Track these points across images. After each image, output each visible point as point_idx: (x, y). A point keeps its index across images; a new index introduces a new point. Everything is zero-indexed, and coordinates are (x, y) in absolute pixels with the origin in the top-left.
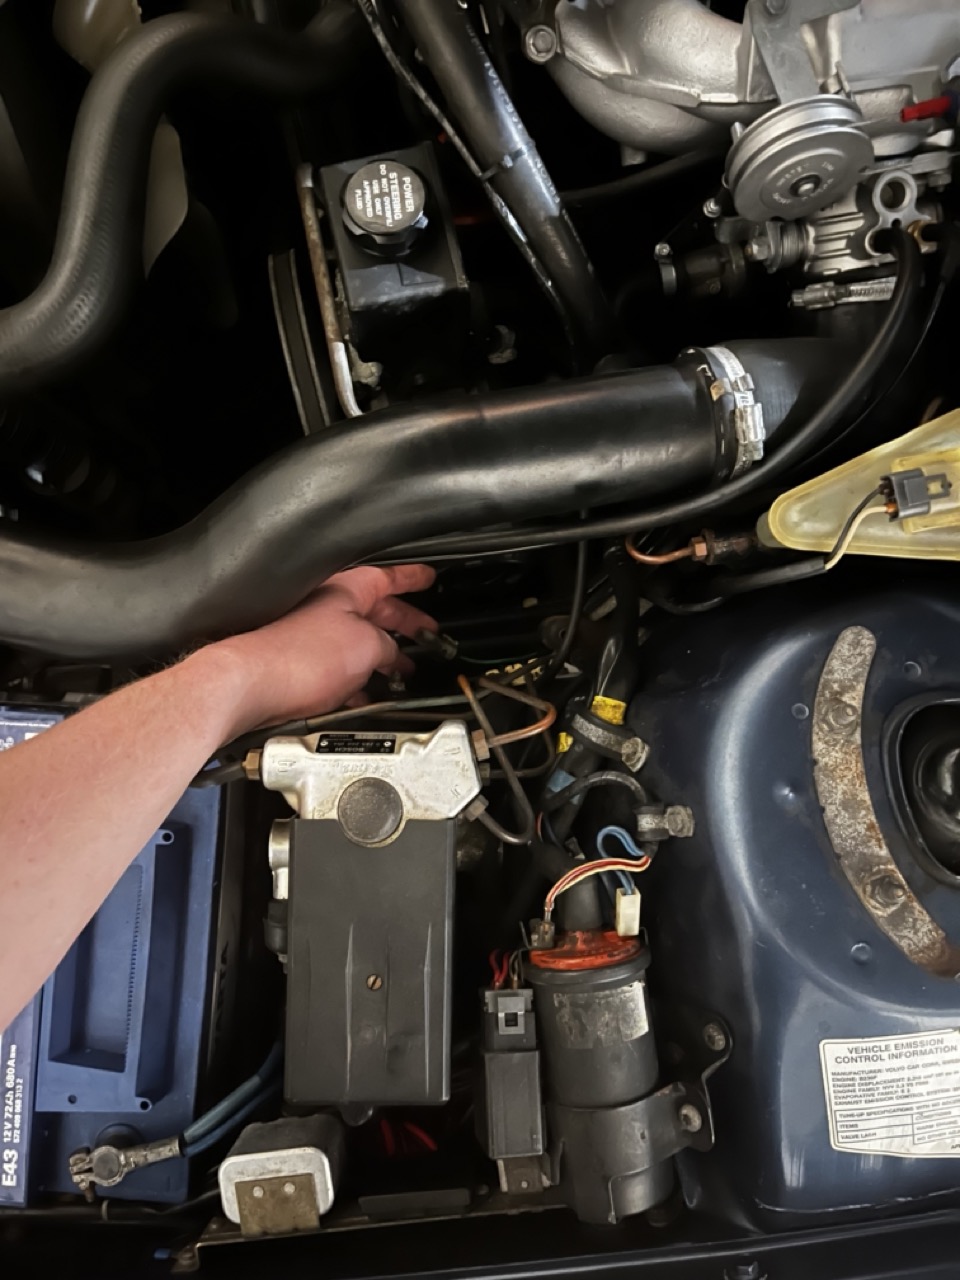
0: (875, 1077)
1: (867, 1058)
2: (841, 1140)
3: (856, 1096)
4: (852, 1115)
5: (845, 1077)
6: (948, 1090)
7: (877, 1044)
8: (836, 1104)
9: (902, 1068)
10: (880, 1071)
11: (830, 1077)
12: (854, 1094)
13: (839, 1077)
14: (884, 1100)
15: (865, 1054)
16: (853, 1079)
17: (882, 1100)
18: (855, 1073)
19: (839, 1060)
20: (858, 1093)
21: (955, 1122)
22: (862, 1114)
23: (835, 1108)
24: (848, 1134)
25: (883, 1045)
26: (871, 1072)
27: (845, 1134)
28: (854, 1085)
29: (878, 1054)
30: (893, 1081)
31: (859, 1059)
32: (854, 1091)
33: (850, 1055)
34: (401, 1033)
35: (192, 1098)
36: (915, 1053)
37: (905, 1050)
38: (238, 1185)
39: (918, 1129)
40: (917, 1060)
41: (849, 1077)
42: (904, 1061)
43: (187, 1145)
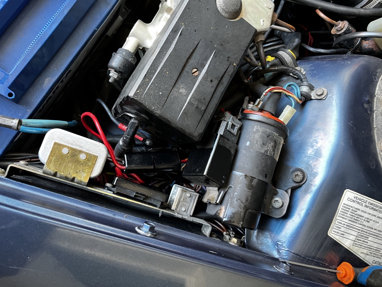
0: (356, 211)
1: (358, 203)
2: (332, 232)
3: (346, 216)
4: (341, 223)
5: (347, 207)
6: (372, 229)
7: (364, 199)
8: (338, 216)
9: (365, 212)
10: (359, 210)
11: (342, 205)
12: (347, 215)
13: (345, 206)
15: (358, 201)
16: (349, 209)
17: (354, 222)
18: (351, 207)
19: (349, 199)
20: (348, 215)
21: (367, 242)
22: (344, 225)
23: (338, 218)
25: (366, 200)
26: (356, 209)
27: (335, 230)
28: (348, 211)
29: (363, 203)
30: (360, 216)
31: (356, 202)
32: (347, 214)
33: (353, 199)
34: (197, 99)
35: (30, 112)
36: (372, 208)
37: (370, 206)
38: (55, 143)
39: (357, 239)
40: (371, 212)
41: (349, 207)
42: (368, 210)
43: (21, 125)
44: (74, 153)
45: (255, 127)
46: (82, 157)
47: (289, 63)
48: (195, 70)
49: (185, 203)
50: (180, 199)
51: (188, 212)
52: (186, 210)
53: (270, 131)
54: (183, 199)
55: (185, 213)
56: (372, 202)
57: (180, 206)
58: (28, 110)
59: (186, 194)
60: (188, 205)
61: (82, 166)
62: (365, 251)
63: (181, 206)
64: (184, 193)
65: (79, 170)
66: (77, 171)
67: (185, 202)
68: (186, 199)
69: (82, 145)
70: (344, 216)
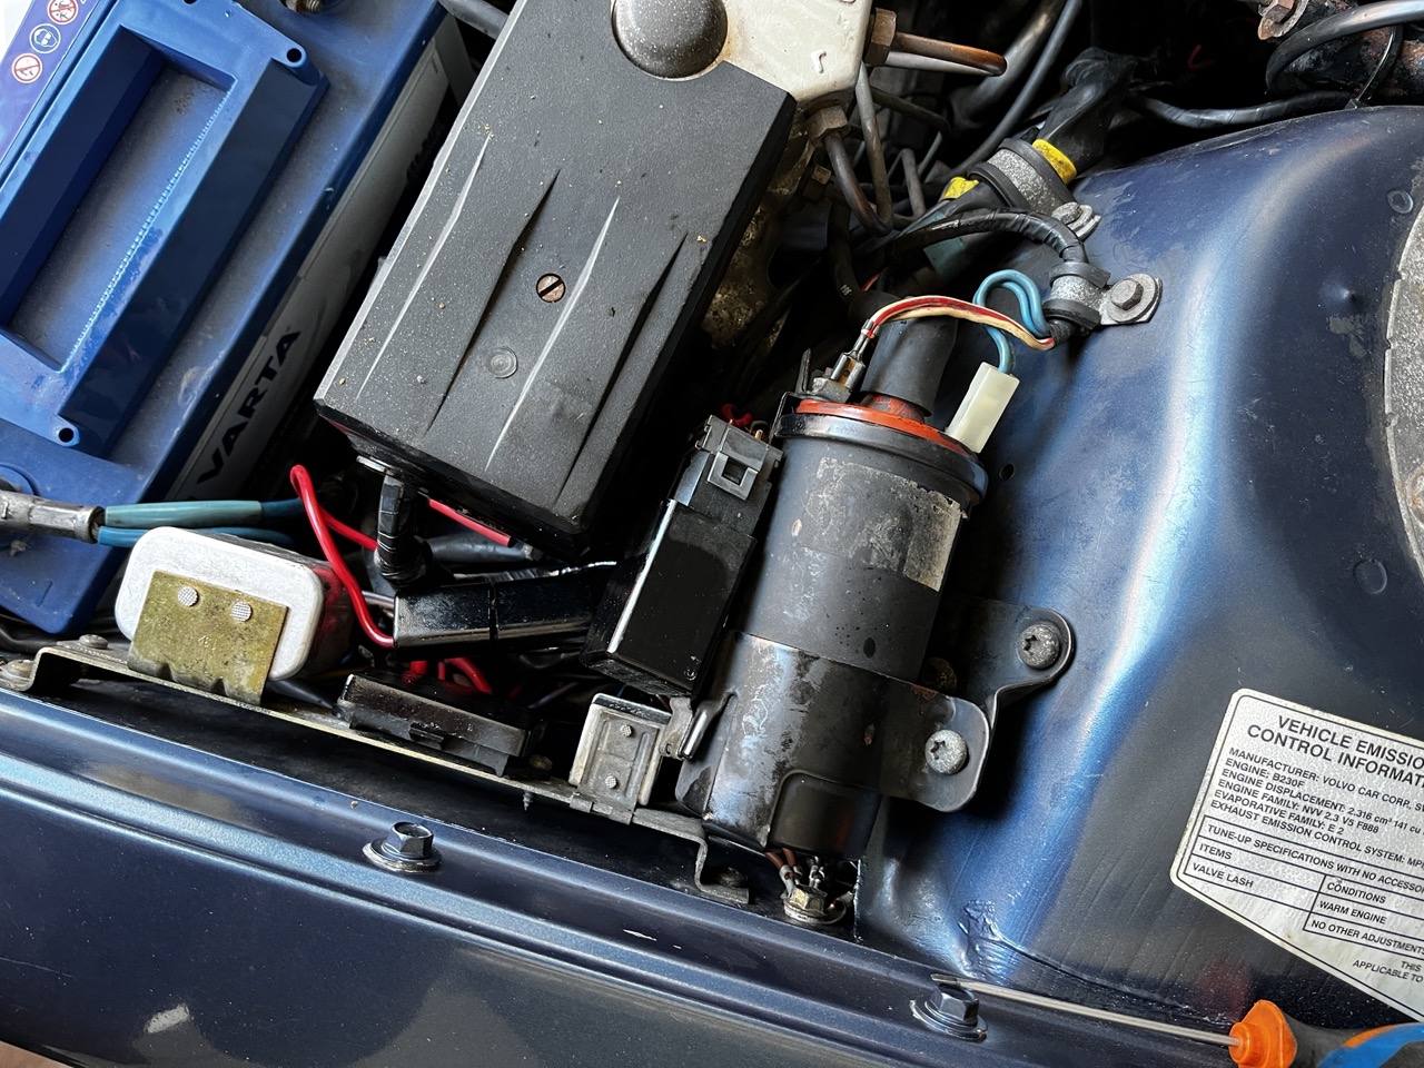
0: (1300, 784)
1: (1304, 746)
2: (1190, 870)
3: (1253, 804)
4: (1230, 835)
5: (1250, 763)
6: (1399, 858)
7: (1333, 728)
8: (1213, 804)
9: (1349, 787)
10: (1313, 776)
11: (1226, 755)
12: (1251, 798)
13: (1241, 760)
14: (1295, 829)
15: (1304, 736)
16: (1262, 772)
17: (1293, 829)
18: (1271, 764)
19: (1254, 731)
20: (1259, 801)
21: (1381, 920)
22: (1247, 840)
23: (1207, 810)
24: (1208, 864)
25: (1341, 732)
26: (1299, 772)
27: (1202, 862)
28: (1258, 783)
29: (1326, 745)
30: (1324, 803)
31: (1289, 741)
32: (1254, 793)
33: (1276, 729)
34: (557, 385)
35: (145, 481)
36: (1382, 770)
37: (1370, 758)
38: (158, 575)
39: (1323, 905)
40: (1381, 783)
41: (1258, 766)
42: (1359, 777)
43: (102, 524)
44: (214, 602)
45: (823, 461)
46: (239, 613)
47: (1030, 194)
48: (549, 281)
49: (617, 760)
50: (597, 746)
51: (631, 791)
52: (623, 784)
53: (878, 473)
54: (609, 746)
55: (617, 797)
56: (1377, 742)
57: (599, 770)
58: (140, 478)
59: (617, 728)
60: (629, 765)
61: (240, 641)
62: (1379, 958)
63: (602, 772)
64: (610, 724)
65: (232, 656)
66: (228, 658)
67: (616, 756)
68: (618, 743)
69: (238, 574)
70: (1239, 805)
